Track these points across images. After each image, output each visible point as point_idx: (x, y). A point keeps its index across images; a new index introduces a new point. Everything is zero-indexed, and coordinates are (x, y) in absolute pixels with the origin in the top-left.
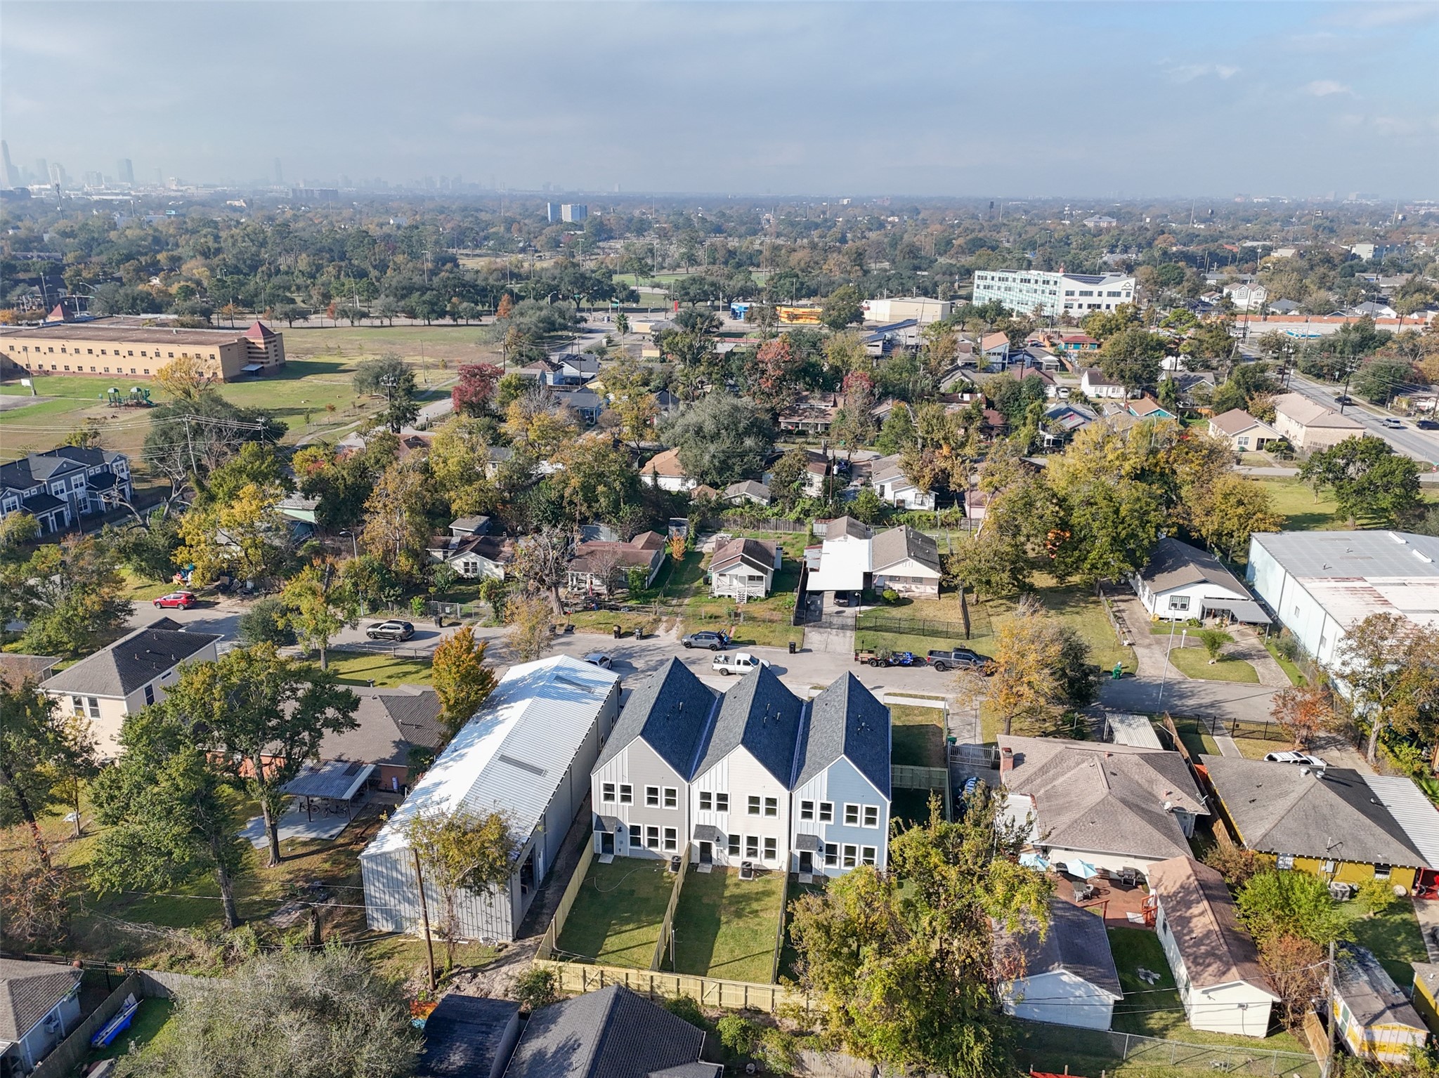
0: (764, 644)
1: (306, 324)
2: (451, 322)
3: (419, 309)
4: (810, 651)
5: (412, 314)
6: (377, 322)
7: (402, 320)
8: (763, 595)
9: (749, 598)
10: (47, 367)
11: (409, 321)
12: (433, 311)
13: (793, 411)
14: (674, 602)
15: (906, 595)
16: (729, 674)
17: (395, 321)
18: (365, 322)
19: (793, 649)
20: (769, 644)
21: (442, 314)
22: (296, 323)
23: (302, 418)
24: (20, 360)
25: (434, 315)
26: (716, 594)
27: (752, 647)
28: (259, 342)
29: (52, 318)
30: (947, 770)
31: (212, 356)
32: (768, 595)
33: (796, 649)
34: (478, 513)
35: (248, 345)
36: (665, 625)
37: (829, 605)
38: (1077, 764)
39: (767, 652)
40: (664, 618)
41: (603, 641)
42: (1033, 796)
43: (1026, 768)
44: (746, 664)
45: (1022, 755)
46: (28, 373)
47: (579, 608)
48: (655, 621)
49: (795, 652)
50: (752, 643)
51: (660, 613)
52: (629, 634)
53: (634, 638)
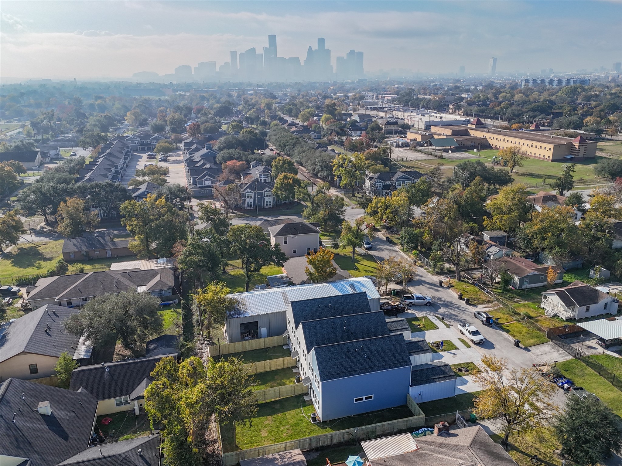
0: (512, 335)
4: (529, 351)
8: (564, 319)
9: (556, 316)
10: (498, 147)
16: (463, 334)
19: (517, 344)
20: (514, 336)
23: (542, 180)
24: (491, 142)
26: (542, 306)
27: (504, 333)
28: (577, 145)
29: (531, 128)
30: (424, 415)
31: (550, 149)
32: (568, 320)
33: (520, 345)
34: (500, 229)
35: (572, 146)
36: (490, 305)
37: (593, 343)
38: (460, 458)
39: (506, 339)
40: (496, 302)
41: (451, 296)
42: (418, 449)
43: (441, 440)
44: (469, 332)
45: (456, 435)
46: (492, 148)
47: (471, 282)
48: (489, 302)
49: (518, 346)
50: (508, 331)
51: (497, 300)
52: (463, 300)
53: (464, 302)
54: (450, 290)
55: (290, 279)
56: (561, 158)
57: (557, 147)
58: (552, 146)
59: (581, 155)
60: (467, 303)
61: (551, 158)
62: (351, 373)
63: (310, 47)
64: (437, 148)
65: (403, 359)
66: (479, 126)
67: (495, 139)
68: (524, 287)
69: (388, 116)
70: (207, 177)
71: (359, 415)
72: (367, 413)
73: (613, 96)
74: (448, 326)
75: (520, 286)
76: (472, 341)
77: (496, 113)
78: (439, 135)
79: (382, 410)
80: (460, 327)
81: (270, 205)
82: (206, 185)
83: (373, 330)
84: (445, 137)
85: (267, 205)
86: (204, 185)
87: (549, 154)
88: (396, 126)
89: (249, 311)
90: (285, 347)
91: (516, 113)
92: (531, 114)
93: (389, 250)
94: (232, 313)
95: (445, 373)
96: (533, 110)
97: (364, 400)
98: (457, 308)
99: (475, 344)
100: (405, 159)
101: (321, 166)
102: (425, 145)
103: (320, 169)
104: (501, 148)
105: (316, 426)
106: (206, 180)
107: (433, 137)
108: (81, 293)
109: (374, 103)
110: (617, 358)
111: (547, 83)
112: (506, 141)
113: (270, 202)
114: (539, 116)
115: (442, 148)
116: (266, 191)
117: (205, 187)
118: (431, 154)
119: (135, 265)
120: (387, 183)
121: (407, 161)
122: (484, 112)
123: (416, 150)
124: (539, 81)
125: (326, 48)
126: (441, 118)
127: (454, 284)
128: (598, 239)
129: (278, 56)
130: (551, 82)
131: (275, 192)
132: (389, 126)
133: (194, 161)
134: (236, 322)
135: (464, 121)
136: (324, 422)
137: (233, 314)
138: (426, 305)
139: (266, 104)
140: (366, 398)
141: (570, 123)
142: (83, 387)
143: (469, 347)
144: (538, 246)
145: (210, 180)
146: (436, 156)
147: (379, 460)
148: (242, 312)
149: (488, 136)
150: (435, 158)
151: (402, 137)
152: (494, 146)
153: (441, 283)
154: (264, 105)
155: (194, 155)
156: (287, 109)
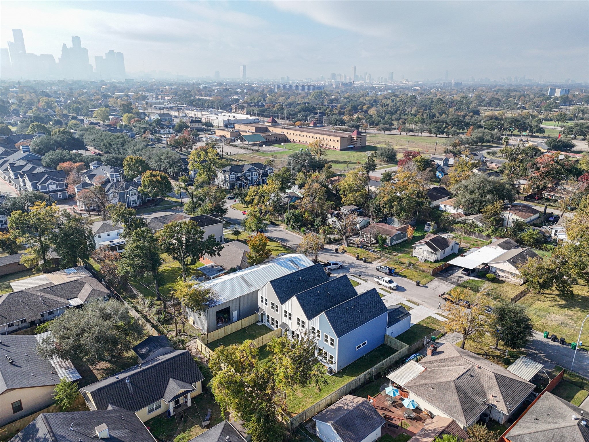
0: (410, 279)
1: (389, 133)
2: (446, 136)
3: (433, 130)
4: (427, 287)
5: (430, 132)
6: (416, 134)
7: (426, 134)
8: (433, 261)
9: (426, 260)
10: (295, 140)
11: (429, 135)
12: (438, 131)
13: (553, 189)
14: (394, 254)
15: (504, 279)
16: (379, 284)
17: (423, 134)
18: (411, 133)
19: (418, 284)
20: (412, 279)
21: (442, 133)
22: (386, 132)
23: (346, 165)
24: (289, 137)
25: (438, 133)
26: (414, 255)
27: (404, 278)
28: (355, 137)
29: (310, 125)
30: (408, 346)
31: (338, 141)
32: (436, 261)
33: (420, 285)
34: (352, 204)
35: (351, 138)
36: (380, 260)
37: (459, 273)
38: (460, 365)
39: (407, 282)
40: (382, 258)
41: (351, 259)
42: (426, 369)
43: (436, 357)
44: (386, 282)
45: (443, 352)
46: (290, 142)
47: (356, 246)
48: (378, 258)
49: (419, 286)
50: (406, 277)
51: (383, 256)
52: (361, 259)
53: (362, 261)
54: (345, 254)
55: (221, 266)
56: (346, 147)
57: (343, 139)
58: (339, 139)
59: (358, 145)
60: (365, 262)
61: (339, 148)
62: (355, 326)
63: (64, 45)
64: (250, 143)
65: (382, 307)
66: (273, 124)
67: (292, 134)
68: (393, 244)
69: (181, 115)
70: (50, 181)
71: (359, 359)
72: (364, 356)
73: (348, 100)
74: (366, 281)
75: (391, 244)
76: (390, 288)
77: (275, 113)
78: (244, 131)
79: (372, 351)
80: (376, 280)
81: (136, 203)
82: (50, 190)
83: (345, 291)
84: (251, 134)
85: (133, 204)
86: (47, 190)
87: (338, 145)
88: (200, 124)
89: (221, 298)
90: (259, 324)
91: (291, 112)
92: (302, 113)
93: (276, 230)
94: (207, 303)
95: (402, 313)
96: (304, 110)
97: (362, 347)
98: (360, 266)
99: (393, 290)
100: (229, 154)
101: (169, 163)
102: (239, 140)
103: (168, 165)
104: (298, 141)
105: (335, 377)
106: (50, 184)
107: (240, 134)
108: (5, 318)
109: (159, 103)
110: (479, 281)
111: (294, 88)
112: (302, 135)
113: (135, 200)
114: (310, 115)
115: (253, 143)
116: (131, 190)
117: (50, 192)
118: (247, 149)
119: (41, 280)
120: (239, 174)
121: (231, 155)
122: (264, 112)
123: (232, 145)
124: (288, 87)
125: (82, 47)
126: (234, 117)
127: (345, 249)
128: (422, 203)
129: (27, 52)
130: (297, 87)
131: (142, 190)
132: (194, 124)
133: (15, 165)
134: (213, 311)
135: (255, 120)
136: (339, 372)
137: (209, 304)
138: (339, 268)
139: (46, 102)
140: (363, 345)
141: (337, 120)
142: (111, 404)
143: (390, 293)
144: (388, 213)
145: (54, 184)
146: (253, 150)
147: (408, 383)
148: (215, 300)
149: (286, 131)
150: (252, 152)
151: (210, 134)
152: (292, 140)
153: (337, 250)
154: (44, 103)
155: (7, 159)
156: (74, 107)
